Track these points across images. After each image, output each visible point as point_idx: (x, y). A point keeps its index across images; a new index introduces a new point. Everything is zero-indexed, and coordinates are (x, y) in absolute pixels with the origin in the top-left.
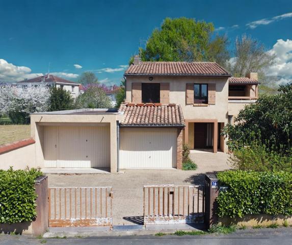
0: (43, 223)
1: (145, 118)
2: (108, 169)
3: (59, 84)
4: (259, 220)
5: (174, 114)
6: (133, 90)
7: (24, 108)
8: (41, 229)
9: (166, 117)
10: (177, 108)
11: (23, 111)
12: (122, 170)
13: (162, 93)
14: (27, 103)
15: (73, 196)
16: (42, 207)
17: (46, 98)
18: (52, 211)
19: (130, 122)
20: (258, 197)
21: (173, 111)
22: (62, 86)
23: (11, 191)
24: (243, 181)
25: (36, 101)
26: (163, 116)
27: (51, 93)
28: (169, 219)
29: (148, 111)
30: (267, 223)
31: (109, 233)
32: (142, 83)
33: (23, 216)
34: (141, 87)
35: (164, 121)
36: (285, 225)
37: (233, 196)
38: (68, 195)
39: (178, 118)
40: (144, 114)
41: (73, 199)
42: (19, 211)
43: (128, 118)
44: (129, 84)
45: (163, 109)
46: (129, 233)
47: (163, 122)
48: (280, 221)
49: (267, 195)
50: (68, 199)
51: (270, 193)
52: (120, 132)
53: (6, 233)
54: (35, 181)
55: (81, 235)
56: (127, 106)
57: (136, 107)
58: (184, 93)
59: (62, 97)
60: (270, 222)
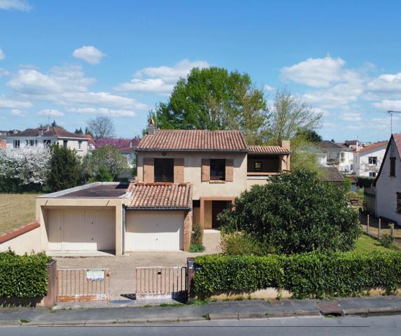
0: (52, 298)
1: (153, 200)
2: (113, 251)
3: (61, 139)
4: (228, 295)
5: (183, 195)
6: (145, 166)
7: (17, 173)
8: (51, 302)
9: (174, 199)
10: (187, 189)
11: (16, 177)
12: (128, 252)
13: (176, 168)
14: (21, 167)
15: (77, 278)
16: (52, 285)
17: (46, 161)
18: (60, 289)
19: (137, 205)
20: (226, 276)
21: (183, 191)
22: (65, 141)
23: (28, 273)
24: (214, 263)
25: (32, 164)
26: (171, 197)
27: (51, 153)
28: (157, 294)
29: (158, 191)
30: (234, 296)
31: (106, 306)
32: (155, 159)
33: (37, 292)
34: (153, 162)
35: (171, 204)
36: (249, 298)
37: (206, 275)
38: (73, 277)
39: (186, 200)
40: (152, 195)
41: (77, 281)
42: (35, 288)
43: (135, 200)
44: (141, 159)
45: (173, 189)
46: (123, 305)
47: (169, 204)
48: (245, 295)
49: (233, 274)
50: (73, 281)
51: (235, 272)
52: (126, 214)
53: (22, 306)
54: (47, 264)
55: (84, 307)
56: (136, 185)
57: (145, 187)
58: (200, 168)
59: (65, 159)
60: (237, 296)
